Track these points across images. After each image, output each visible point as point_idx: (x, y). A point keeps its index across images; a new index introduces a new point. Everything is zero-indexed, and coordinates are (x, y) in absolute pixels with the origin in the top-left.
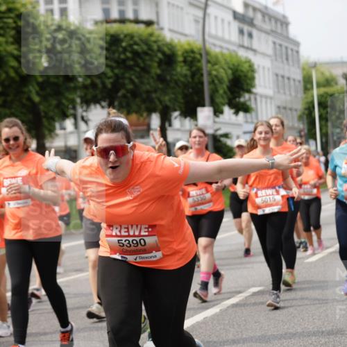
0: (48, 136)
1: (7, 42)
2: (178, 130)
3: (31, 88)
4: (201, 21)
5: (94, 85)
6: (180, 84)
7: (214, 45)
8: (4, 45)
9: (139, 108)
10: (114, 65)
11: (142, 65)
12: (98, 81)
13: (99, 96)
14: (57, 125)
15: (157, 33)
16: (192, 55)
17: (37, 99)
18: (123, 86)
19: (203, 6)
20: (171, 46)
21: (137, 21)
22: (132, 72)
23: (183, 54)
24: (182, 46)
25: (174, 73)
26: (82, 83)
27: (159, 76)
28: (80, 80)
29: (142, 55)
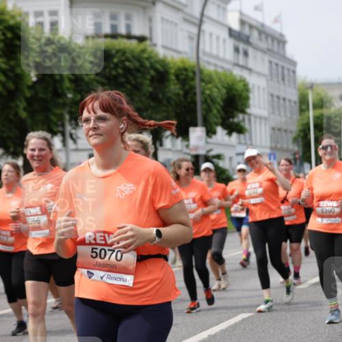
2: (170, 150)
3: (18, 103)
4: (196, 38)
6: (173, 103)
7: (209, 63)
10: (105, 81)
11: (133, 82)
15: (149, 49)
16: (184, 73)
17: (23, 114)
19: (197, 22)
20: (163, 63)
21: (129, 37)
23: (175, 73)
24: (175, 64)
25: (167, 90)
26: (72, 99)
27: (151, 94)
28: (70, 95)
29: (134, 72)
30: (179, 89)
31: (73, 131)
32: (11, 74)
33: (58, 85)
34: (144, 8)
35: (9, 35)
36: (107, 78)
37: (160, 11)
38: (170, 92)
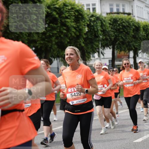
0: (88, 60)
1: (71, 21)
2: (141, 58)
3: (81, 40)
5: (106, 39)
8: (70, 22)
9: (125, 49)
10: (115, 31)
11: (126, 31)
12: (108, 38)
13: (109, 44)
14: (91, 56)
15: (132, 18)
16: (147, 27)
17: (83, 45)
18: (119, 39)
20: (138, 23)
21: (124, 13)
22: (122, 34)
23: (143, 27)
24: (142, 24)
25: (139, 34)
26: (102, 38)
27: (133, 36)
28: (101, 37)
29: (126, 27)
30: (145, 33)
31: (103, 51)
32: (78, 29)
33: (96, 33)
34: (130, 2)
35: (77, 14)
36: (116, 30)
37: (136, 3)
38: (140, 35)
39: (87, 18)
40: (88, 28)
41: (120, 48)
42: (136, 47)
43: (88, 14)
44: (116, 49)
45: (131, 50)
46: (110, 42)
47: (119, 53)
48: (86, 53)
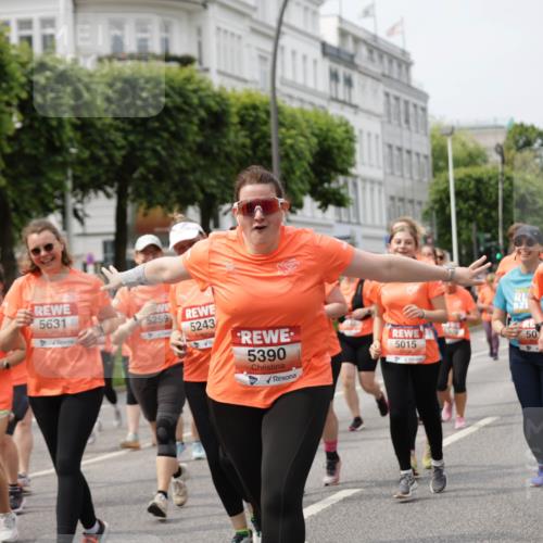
0: (19, 242)
4: (270, 58)
5: (95, 159)
6: (235, 160)
7: (290, 97)
9: (168, 197)
10: (129, 127)
11: (173, 128)
12: (101, 153)
13: (104, 178)
15: (198, 76)
16: (253, 113)
18: (142, 161)
19: (273, 33)
20: (221, 98)
21: (167, 58)
22: (157, 140)
23: (238, 113)
24: (238, 99)
25: (225, 141)
26: (78, 156)
27: (200, 146)
28: (73, 150)
29: (174, 113)
30: (246, 136)
31: (79, 206)
33: (55, 135)
34: (190, 13)
36: (132, 123)
37: (215, 17)
38: (229, 143)
39: (18, 74)
40: (21, 117)
41: (149, 193)
42: (208, 190)
43: (25, 58)
44: (131, 197)
45: (193, 204)
46: (107, 171)
47: (145, 215)
48: (13, 215)
